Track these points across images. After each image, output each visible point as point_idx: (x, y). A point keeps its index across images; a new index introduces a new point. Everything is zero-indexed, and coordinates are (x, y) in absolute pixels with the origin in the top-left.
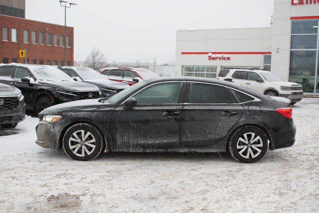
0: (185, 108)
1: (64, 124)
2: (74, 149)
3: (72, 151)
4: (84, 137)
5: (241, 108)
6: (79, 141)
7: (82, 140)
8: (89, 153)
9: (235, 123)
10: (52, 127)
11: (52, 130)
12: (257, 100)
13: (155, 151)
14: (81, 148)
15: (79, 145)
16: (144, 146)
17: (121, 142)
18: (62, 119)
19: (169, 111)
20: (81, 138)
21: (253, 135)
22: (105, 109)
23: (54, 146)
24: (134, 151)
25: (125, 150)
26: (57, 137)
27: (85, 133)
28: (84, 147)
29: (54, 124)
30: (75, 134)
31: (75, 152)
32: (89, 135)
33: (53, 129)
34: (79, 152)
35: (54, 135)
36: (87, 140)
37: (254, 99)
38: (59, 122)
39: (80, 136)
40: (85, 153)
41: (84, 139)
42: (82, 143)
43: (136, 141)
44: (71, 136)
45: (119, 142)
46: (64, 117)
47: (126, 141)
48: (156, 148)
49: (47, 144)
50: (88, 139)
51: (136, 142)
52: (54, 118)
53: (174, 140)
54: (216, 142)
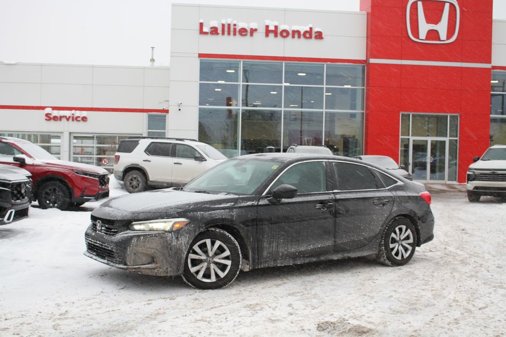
0: (338, 197)
1: (195, 231)
2: (197, 272)
3: (195, 275)
4: (211, 250)
5: (389, 194)
6: (203, 257)
7: (208, 256)
8: (222, 275)
9: (388, 213)
10: (174, 238)
11: (174, 243)
12: (400, 183)
13: (307, 261)
14: (208, 269)
15: (205, 265)
16: (294, 256)
17: (268, 253)
18: (189, 223)
19: (322, 202)
20: (206, 252)
21: (404, 227)
22: (246, 204)
23: (177, 269)
24: (282, 264)
25: (272, 264)
26: (184, 253)
27: (213, 243)
28: (212, 266)
29: (177, 232)
30: (196, 248)
31: (200, 276)
32: (219, 245)
33: (176, 241)
34: (207, 275)
35: (178, 251)
36: (216, 254)
37: (397, 182)
38: (186, 228)
39: (205, 249)
40: (217, 275)
41: (211, 254)
42: (210, 261)
43: (286, 249)
44: (191, 251)
45: (265, 254)
46: (193, 220)
47: (274, 250)
48: (308, 257)
49: (165, 268)
50: (218, 251)
51: (286, 251)
52: (175, 223)
53: (329, 243)
54: (370, 240)
